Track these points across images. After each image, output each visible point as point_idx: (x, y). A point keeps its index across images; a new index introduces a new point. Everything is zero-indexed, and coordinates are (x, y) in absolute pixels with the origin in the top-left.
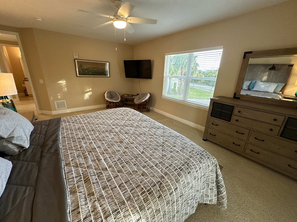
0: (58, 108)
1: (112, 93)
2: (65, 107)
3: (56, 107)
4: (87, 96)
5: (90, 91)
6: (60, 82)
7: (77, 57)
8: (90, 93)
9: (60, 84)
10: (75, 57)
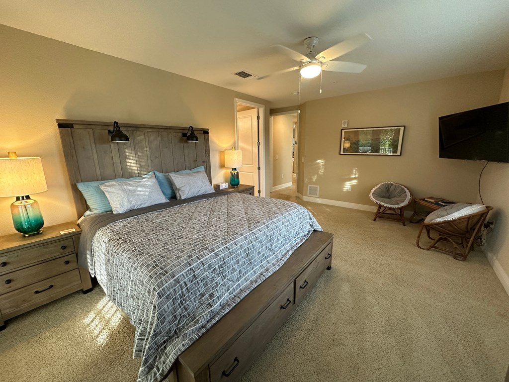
0: (310, 194)
1: (392, 188)
2: (317, 195)
3: (308, 192)
4: (348, 186)
5: (355, 178)
6: (318, 161)
7: (346, 126)
8: (355, 182)
9: (319, 163)
10: (343, 126)
